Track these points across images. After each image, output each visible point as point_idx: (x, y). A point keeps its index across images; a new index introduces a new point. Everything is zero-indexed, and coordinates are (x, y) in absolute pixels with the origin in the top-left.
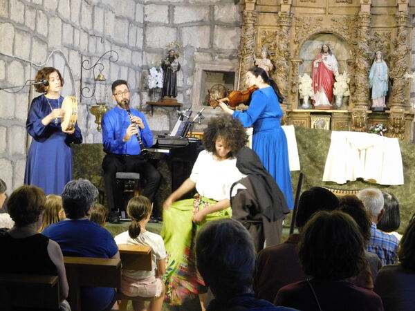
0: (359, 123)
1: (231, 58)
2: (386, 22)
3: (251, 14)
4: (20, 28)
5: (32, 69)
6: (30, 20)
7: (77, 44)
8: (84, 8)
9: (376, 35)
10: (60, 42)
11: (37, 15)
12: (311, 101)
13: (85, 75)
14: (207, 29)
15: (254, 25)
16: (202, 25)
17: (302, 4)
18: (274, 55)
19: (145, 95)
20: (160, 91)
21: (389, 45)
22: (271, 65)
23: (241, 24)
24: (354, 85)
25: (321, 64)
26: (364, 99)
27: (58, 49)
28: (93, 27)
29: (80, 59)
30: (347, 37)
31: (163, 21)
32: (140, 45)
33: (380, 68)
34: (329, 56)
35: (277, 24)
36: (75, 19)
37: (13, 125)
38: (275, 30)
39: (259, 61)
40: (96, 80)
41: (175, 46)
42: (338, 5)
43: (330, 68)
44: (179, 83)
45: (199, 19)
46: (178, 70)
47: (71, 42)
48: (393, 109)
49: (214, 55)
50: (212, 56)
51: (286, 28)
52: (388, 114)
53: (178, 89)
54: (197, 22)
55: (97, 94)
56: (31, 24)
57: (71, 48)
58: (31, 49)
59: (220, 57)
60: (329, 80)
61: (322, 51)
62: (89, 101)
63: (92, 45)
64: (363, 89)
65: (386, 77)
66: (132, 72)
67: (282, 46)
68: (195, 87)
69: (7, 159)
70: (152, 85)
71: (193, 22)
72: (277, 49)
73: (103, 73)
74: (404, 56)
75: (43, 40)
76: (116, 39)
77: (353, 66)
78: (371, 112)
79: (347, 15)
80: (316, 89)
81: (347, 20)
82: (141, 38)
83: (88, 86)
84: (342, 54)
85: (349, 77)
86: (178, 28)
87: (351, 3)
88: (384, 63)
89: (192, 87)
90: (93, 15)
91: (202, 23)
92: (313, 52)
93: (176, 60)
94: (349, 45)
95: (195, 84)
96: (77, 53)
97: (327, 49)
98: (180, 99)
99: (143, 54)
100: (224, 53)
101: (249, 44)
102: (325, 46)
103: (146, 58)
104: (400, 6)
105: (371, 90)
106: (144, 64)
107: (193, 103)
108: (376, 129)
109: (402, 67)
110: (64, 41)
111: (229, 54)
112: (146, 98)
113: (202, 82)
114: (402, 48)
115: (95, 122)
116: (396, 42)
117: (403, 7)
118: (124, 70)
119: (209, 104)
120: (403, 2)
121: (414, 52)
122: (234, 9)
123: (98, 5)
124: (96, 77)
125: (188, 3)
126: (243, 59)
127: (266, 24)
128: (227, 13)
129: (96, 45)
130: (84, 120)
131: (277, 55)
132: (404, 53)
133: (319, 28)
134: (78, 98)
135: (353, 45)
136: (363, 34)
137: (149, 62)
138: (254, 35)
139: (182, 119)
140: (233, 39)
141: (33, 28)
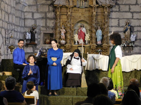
0: (93, 49)
1: (52, 29)
2: (101, 17)
3: (58, 15)
7: (4, 26)
8: (6, 15)
9: (98, 21)
12: (78, 42)
13: (7, 36)
14: (45, 20)
15: (59, 19)
16: (43, 19)
17: (74, 12)
18: (66, 28)
19: (25, 41)
21: (102, 24)
22: (65, 31)
23: (55, 18)
24: (91, 37)
25: (81, 31)
26: (95, 41)
28: (9, 21)
29: (5, 31)
30: (89, 22)
31: (30, 18)
32: (23, 25)
33: (99, 32)
34: (83, 28)
35: (66, 18)
36: (3, 19)
38: (66, 20)
39: (61, 30)
40: (10, 38)
41: (34, 26)
42: (86, 12)
43: (83, 32)
44: (36, 37)
45: (42, 17)
46: (36, 33)
47: (2, 26)
48: (104, 45)
50: (46, 28)
51: (70, 19)
52: (102, 46)
53: (36, 39)
54: (41, 18)
55: (11, 42)
57: (2, 28)
59: (49, 29)
60: (83, 36)
61: (81, 26)
62: (8, 44)
63: (8, 26)
64: (94, 38)
65: (101, 35)
66: (21, 34)
67: (69, 25)
68: (41, 38)
70: (27, 38)
71: (40, 18)
72: (67, 26)
73: (12, 35)
74: (107, 28)
76: (16, 24)
77: (91, 31)
78: (97, 45)
79: (89, 15)
80: (79, 39)
81: (89, 17)
82: (23, 23)
83: (7, 39)
84: (87, 28)
85: (89, 35)
86: (35, 20)
87: (90, 11)
88: (101, 30)
89: (40, 38)
90: (9, 17)
91: (43, 18)
92: (78, 27)
93: (35, 30)
94: (89, 24)
95: (41, 37)
96: (4, 29)
97: (82, 26)
98: (36, 42)
100: (50, 27)
101: (58, 24)
102: (82, 25)
103: (25, 29)
104: (105, 12)
105: (97, 38)
106: (25, 31)
107: (41, 43)
108: (99, 51)
109: (106, 31)
113: (43, 36)
114: (106, 25)
115: (10, 51)
116: (104, 23)
117: (106, 13)
118: (19, 34)
119: (45, 44)
120: (106, 11)
121: (110, 27)
122: (53, 13)
123: (10, 14)
124: (10, 37)
125: (38, 12)
126: (56, 30)
127: (63, 18)
128: (51, 15)
129: (10, 26)
130: (6, 50)
131: (67, 28)
132: (107, 27)
133: (80, 19)
134: (4, 44)
135: (91, 25)
136: (94, 21)
137: (26, 31)
138: (60, 22)
139: (40, 51)
140: (53, 23)
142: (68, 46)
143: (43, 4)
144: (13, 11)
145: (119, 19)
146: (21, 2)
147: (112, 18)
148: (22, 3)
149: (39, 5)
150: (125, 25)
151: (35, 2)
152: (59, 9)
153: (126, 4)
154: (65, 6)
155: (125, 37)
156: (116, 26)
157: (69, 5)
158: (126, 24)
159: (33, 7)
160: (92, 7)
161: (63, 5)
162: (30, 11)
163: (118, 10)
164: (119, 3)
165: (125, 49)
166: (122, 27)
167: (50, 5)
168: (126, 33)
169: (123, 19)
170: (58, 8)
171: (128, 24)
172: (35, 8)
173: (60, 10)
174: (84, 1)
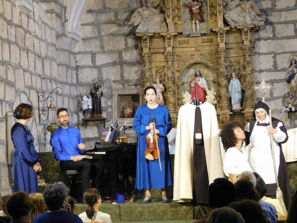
0: (225, 121)
1: (136, 85)
2: (236, 53)
3: (147, 55)
5: (7, 104)
6: (3, 72)
7: (34, 85)
8: (37, 61)
9: (231, 62)
10: (23, 85)
11: (7, 68)
13: (41, 106)
14: (118, 67)
15: (149, 62)
16: (115, 65)
17: (180, 46)
18: (164, 80)
19: (81, 114)
20: (90, 111)
21: (239, 68)
22: (163, 88)
23: (141, 62)
24: (219, 96)
25: (196, 84)
26: (227, 105)
27: (23, 89)
28: (44, 73)
29: (37, 95)
30: (212, 65)
31: (89, 64)
32: (75, 81)
33: (235, 84)
34: (200, 79)
35: (164, 60)
36: (31, 69)
38: (164, 64)
39: (154, 85)
40: (49, 108)
41: (98, 81)
42: (204, 44)
43: (202, 86)
44: (103, 105)
45: (112, 61)
46: (101, 96)
47: (30, 84)
48: (246, 110)
49: (124, 84)
51: (171, 62)
52: (244, 114)
53: (103, 109)
54: (111, 63)
55: (50, 117)
56: (4, 75)
57: (31, 88)
58: (5, 91)
59: (129, 85)
60: (202, 94)
61: (196, 75)
62: (45, 122)
63: (44, 85)
64: (225, 99)
65: (240, 89)
66: (71, 100)
67: (170, 75)
68: (113, 106)
70: (85, 107)
71: (108, 63)
72: (166, 76)
73: (53, 103)
75: (12, 85)
76: (59, 79)
77: (217, 84)
78: (232, 113)
79: (210, 51)
81: (211, 54)
82: (75, 77)
83: (44, 112)
84: (209, 77)
85: (215, 91)
86: (99, 68)
87: (212, 42)
88: (238, 80)
89: (111, 107)
90: (43, 65)
91: (114, 64)
92: (190, 77)
93: (100, 90)
94: (213, 70)
95: (114, 104)
96: (35, 91)
97: (199, 74)
98: (104, 115)
99: (77, 87)
100: (130, 82)
101: (147, 75)
102: (197, 72)
103: (80, 90)
104: (244, 42)
105: (230, 98)
106: (79, 93)
107: (114, 117)
109: (249, 82)
110: (26, 84)
111: (135, 82)
112: (81, 117)
113: (118, 102)
114: (248, 70)
116: (244, 65)
117: (247, 43)
118: (66, 99)
119: (124, 117)
120: (246, 39)
121: (256, 72)
122: (135, 52)
123: (46, 57)
124: (49, 106)
125: (104, 51)
126: (144, 85)
127: (157, 61)
128: (131, 55)
129: (47, 84)
130: (43, 136)
131: (166, 81)
132: (250, 73)
133: (192, 60)
134: (38, 121)
135: (216, 70)
136: (222, 62)
137: (82, 92)
138: (150, 69)
139: (112, 131)
140: (136, 72)
141: (5, 77)
143: (113, 35)
144: (52, 52)
145: (275, 55)
146: (68, 32)
147: (259, 54)
148: (70, 35)
149: (106, 37)
150: (290, 67)
151: (96, 30)
152: (148, 41)
153: (288, 21)
154: (160, 34)
155: (291, 91)
156: (269, 70)
157: (168, 31)
158: (291, 64)
159: (93, 42)
160: (215, 32)
161: (154, 33)
162: (88, 50)
163: (271, 35)
164: (274, 21)
165: (293, 118)
166: (283, 70)
167: (128, 35)
168: (293, 82)
169: (284, 53)
170: (146, 40)
171: (295, 63)
172: (98, 43)
173: (148, 44)
174: (197, 22)
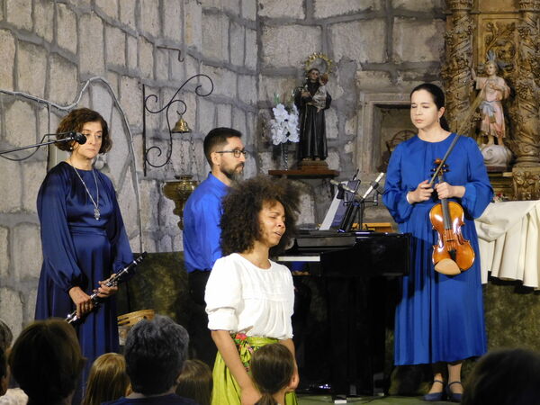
1: (428, 79)
4: (26, 39)
5: (51, 114)
6: (44, 22)
7: (133, 64)
10: (102, 63)
11: (57, 13)
13: (150, 125)
14: (380, 26)
15: (469, 13)
16: (369, 19)
18: (510, 68)
19: (266, 158)
20: (293, 148)
22: (507, 89)
23: (444, 12)
27: (99, 75)
28: (162, 31)
29: (141, 94)
31: (294, 15)
32: (252, 62)
35: (512, 9)
36: (128, 18)
37: (19, 225)
38: (510, 20)
39: (481, 81)
40: (172, 132)
41: (318, 62)
44: (331, 133)
45: (363, 8)
46: (327, 107)
47: (122, 62)
49: (394, 74)
50: (391, 77)
51: (531, 15)
53: (329, 144)
54: (359, 12)
55: (175, 158)
56: (46, 29)
57: (123, 72)
58: (48, 78)
59: (406, 79)
62: (161, 173)
63: (161, 66)
66: (240, 114)
67: (527, 51)
68: (360, 139)
69: (11, 288)
70: (278, 137)
71: (351, 14)
72: (517, 56)
73: (185, 117)
75: (68, 60)
76: (207, 54)
82: (253, 49)
83: (157, 144)
86: (324, 26)
89: (354, 138)
90: (161, 9)
91: (367, 15)
93: (323, 89)
95: (361, 132)
96: (134, 82)
98: (333, 162)
99: (258, 80)
100: (412, 70)
101: (462, 49)
103: (265, 88)
106: (262, 98)
107: (360, 168)
110: (109, 61)
111: (424, 71)
112: (268, 164)
113: (373, 126)
115: (175, 212)
118: (225, 111)
124: (172, 126)
126: (450, 80)
127: (492, 9)
129: (169, 65)
130: (152, 210)
131: (517, 68)
134: (139, 169)
137: (271, 95)
138: (470, 32)
139: (341, 197)
140: (430, 41)
141: (49, 37)
142: (526, 178)
